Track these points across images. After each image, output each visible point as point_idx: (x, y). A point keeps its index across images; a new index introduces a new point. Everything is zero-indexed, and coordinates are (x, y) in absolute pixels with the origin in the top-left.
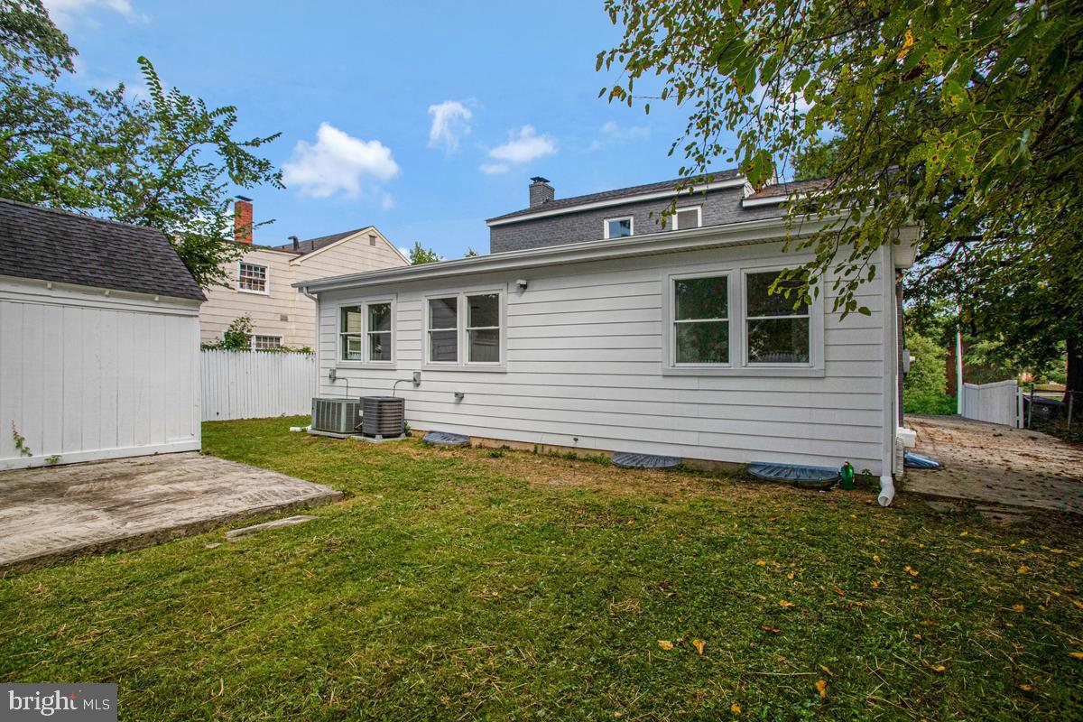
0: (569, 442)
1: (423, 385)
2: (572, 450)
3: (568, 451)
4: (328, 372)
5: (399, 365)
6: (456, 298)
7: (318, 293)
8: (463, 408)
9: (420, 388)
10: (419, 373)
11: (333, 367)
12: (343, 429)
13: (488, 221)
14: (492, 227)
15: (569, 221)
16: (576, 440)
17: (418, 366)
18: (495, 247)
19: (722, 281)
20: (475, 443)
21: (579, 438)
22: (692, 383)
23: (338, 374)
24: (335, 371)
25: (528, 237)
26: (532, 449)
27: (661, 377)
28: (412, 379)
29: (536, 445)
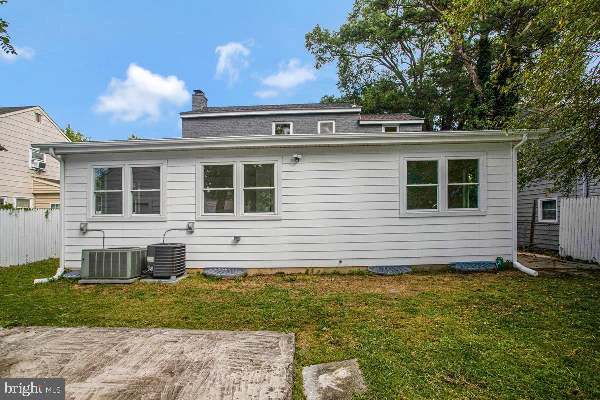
0: (336, 264)
1: (197, 233)
2: (336, 269)
3: (334, 270)
4: (78, 226)
5: (169, 217)
6: (233, 166)
7: (61, 154)
8: (238, 248)
9: (194, 235)
10: (194, 223)
11: (85, 220)
12: (129, 275)
13: (181, 114)
14: (184, 119)
15: (248, 121)
16: (341, 262)
17: (192, 218)
18: (186, 133)
19: (435, 163)
20: (252, 273)
21: (342, 261)
22: (419, 222)
23: (90, 227)
24: (87, 224)
25: (214, 128)
26: (304, 272)
27: (398, 219)
28: (186, 228)
29: (308, 269)
